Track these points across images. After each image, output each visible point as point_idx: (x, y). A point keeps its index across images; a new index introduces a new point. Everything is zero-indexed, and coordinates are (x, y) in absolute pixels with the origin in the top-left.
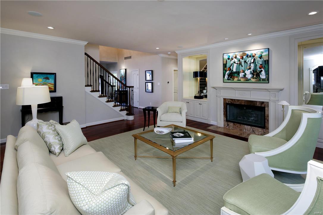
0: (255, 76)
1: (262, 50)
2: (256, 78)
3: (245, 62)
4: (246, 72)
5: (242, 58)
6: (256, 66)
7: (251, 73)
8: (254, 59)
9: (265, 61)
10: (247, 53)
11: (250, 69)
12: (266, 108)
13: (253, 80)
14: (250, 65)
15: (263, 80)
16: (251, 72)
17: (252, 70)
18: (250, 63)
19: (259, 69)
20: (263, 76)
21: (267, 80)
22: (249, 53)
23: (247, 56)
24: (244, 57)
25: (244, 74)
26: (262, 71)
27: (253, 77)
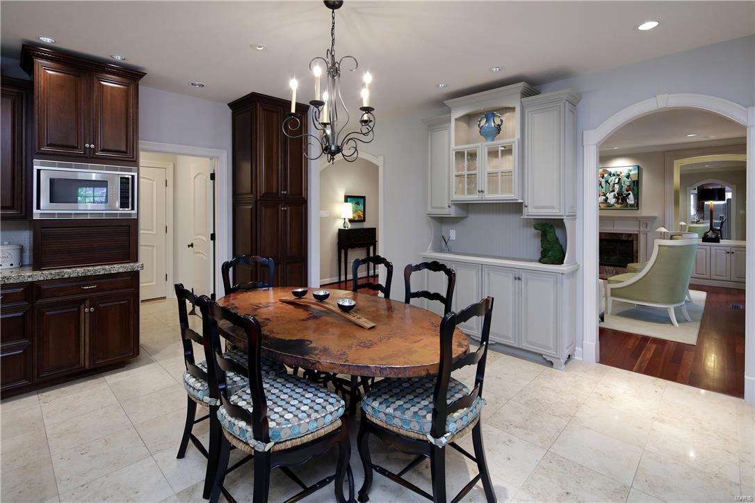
0: (620, 201)
1: (631, 168)
2: (621, 204)
3: (607, 182)
4: (608, 195)
5: (603, 177)
6: (621, 187)
7: (615, 197)
8: (619, 179)
9: (634, 182)
10: (608, 169)
11: (613, 191)
12: (635, 242)
13: (618, 206)
14: (614, 186)
15: (631, 205)
16: (615, 195)
17: (616, 193)
18: (614, 184)
19: (625, 192)
20: (631, 200)
21: (637, 205)
22: (612, 171)
23: (610, 174)
24: (606, 175)
25: (604, 197)
26: (629, 194)
27: (617, 202)
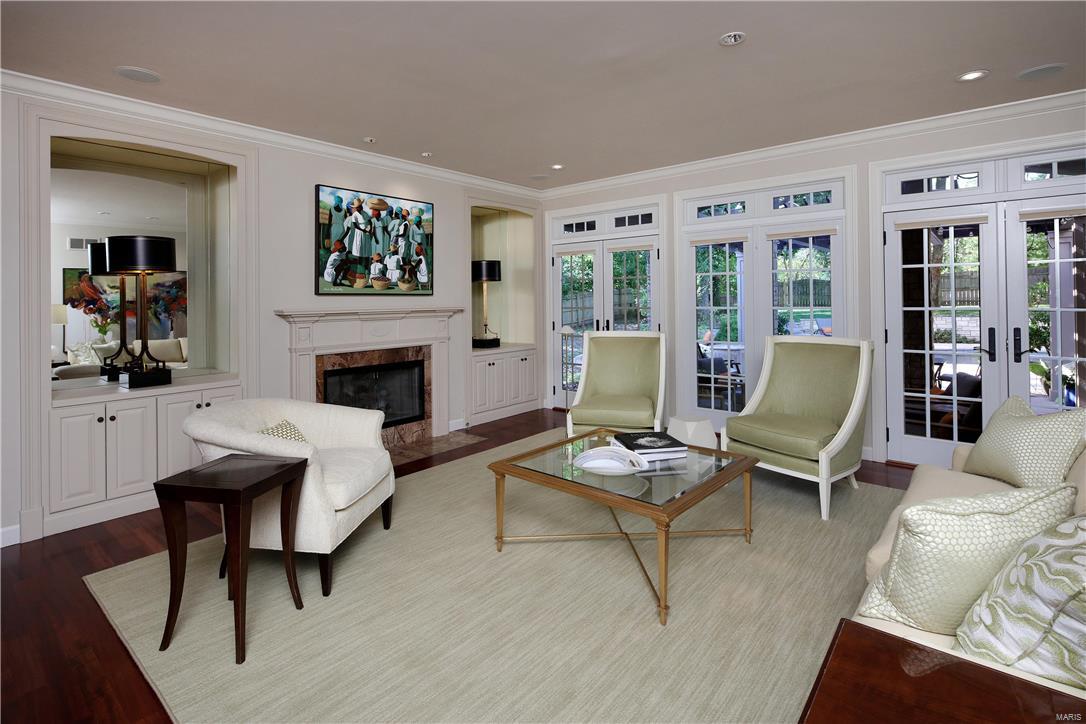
0: (407, 276)
1: (421, 206)
2: (409, 282)
3: (385, 229)
4: (387, 260)
5: (378, 217)
6: (408, 246)
7: (400, 267)
8: (406, 225)
9: (427, 236)
10: (390, 202)
11: (396, 253)
12: (426, 363)
13: (403, 287)
14: (397, 242)
15: (424, 286)
16: (398, 261)
17: (400, 256)
18: (398, 236)
19: (415, 257)
20: (423, 278)
21: (428, 288)
22: (395, 205)
23: (390, 212)
24: (383, 214)
25: (381, 266)
26: (420, 261)
27: (402, 279)
